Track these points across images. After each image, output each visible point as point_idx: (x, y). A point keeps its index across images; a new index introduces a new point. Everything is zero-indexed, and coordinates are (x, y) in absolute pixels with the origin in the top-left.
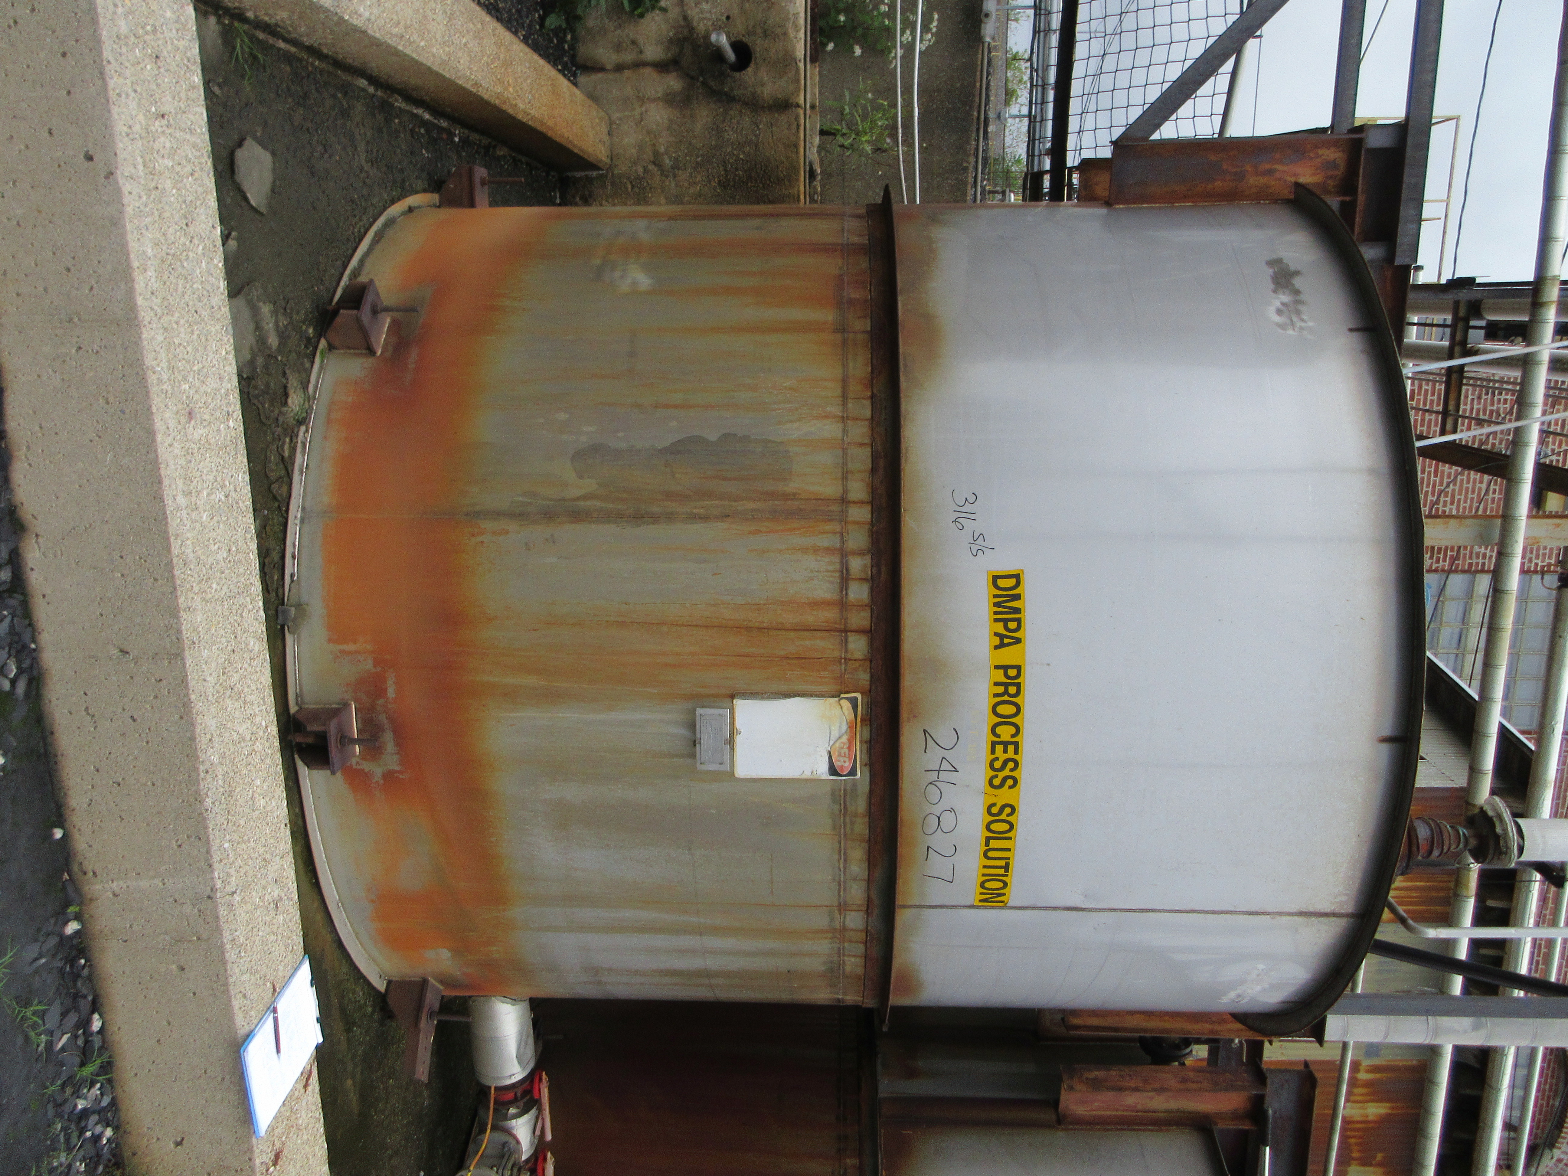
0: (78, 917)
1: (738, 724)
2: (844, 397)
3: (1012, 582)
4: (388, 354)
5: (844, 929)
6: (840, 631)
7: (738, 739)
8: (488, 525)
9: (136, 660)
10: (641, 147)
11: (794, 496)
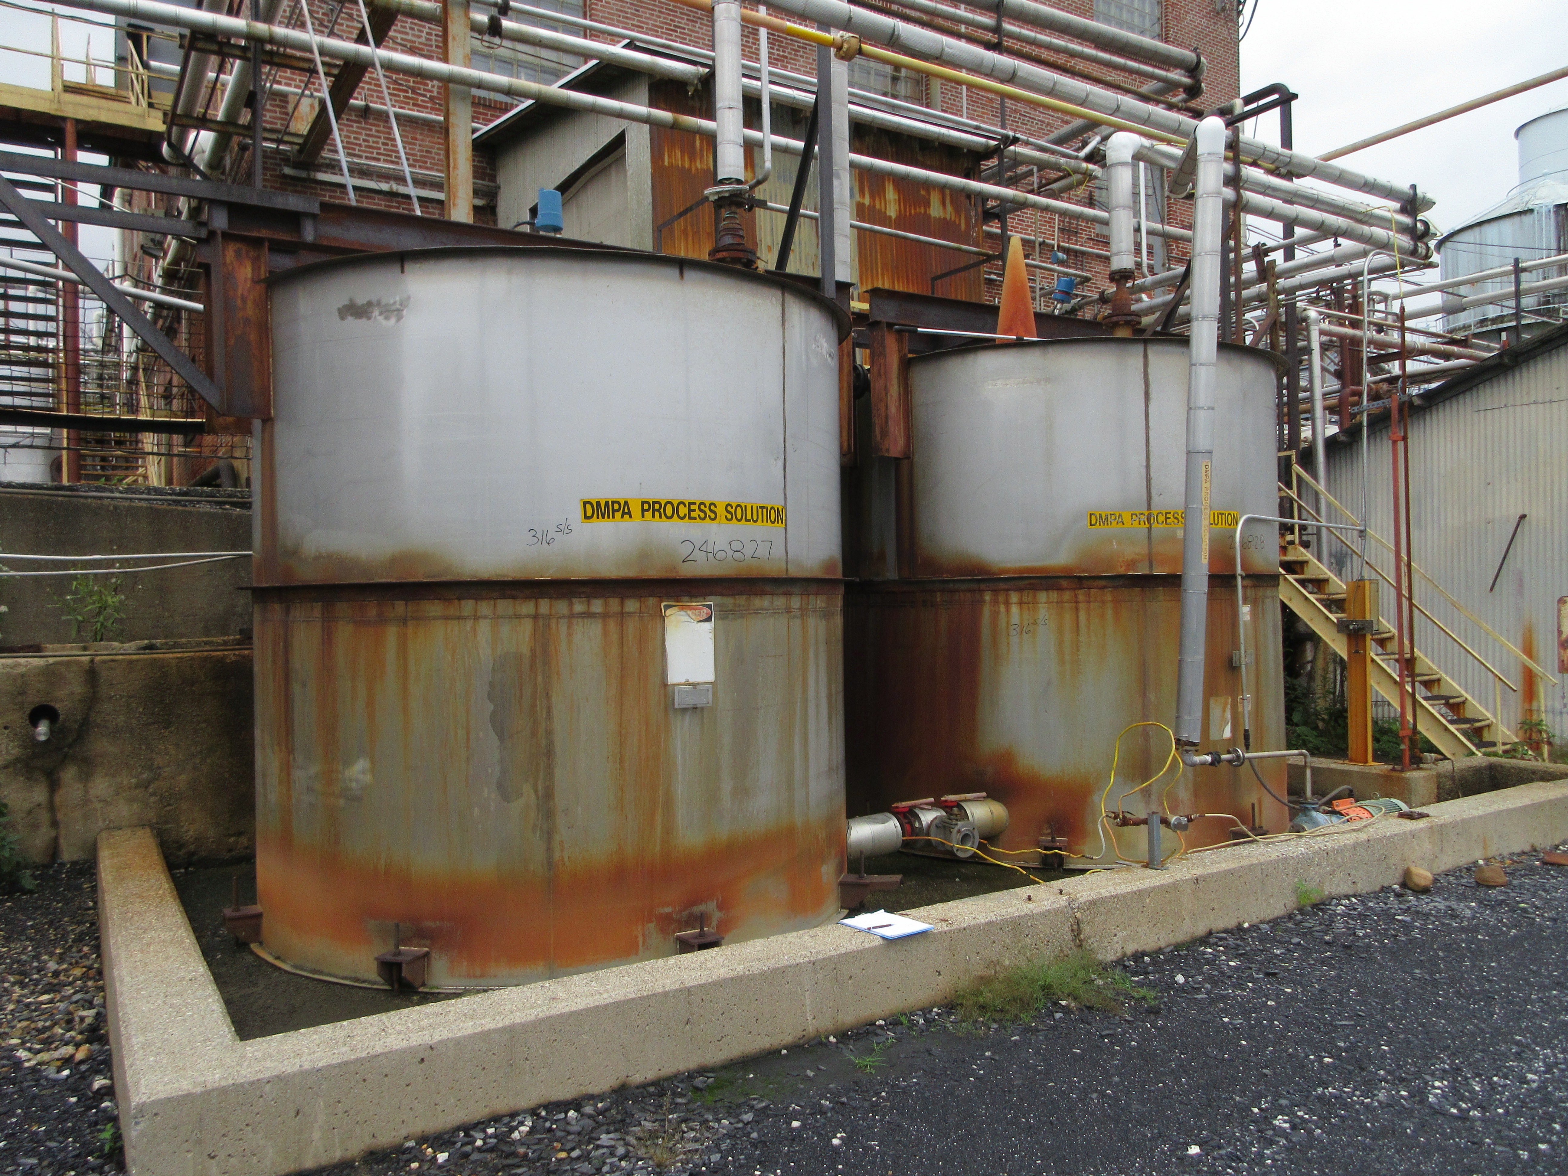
0: (827, 1038)
1: (683, 681)
2: (459, 618)
3: (588, 507)
4: (428, 942)
5: (800, 609)
6: (622, 616)
7: (691, 681)
8: (557, 855)
9: (692, 1014)
10: (131, 800)
11: (533, 650)
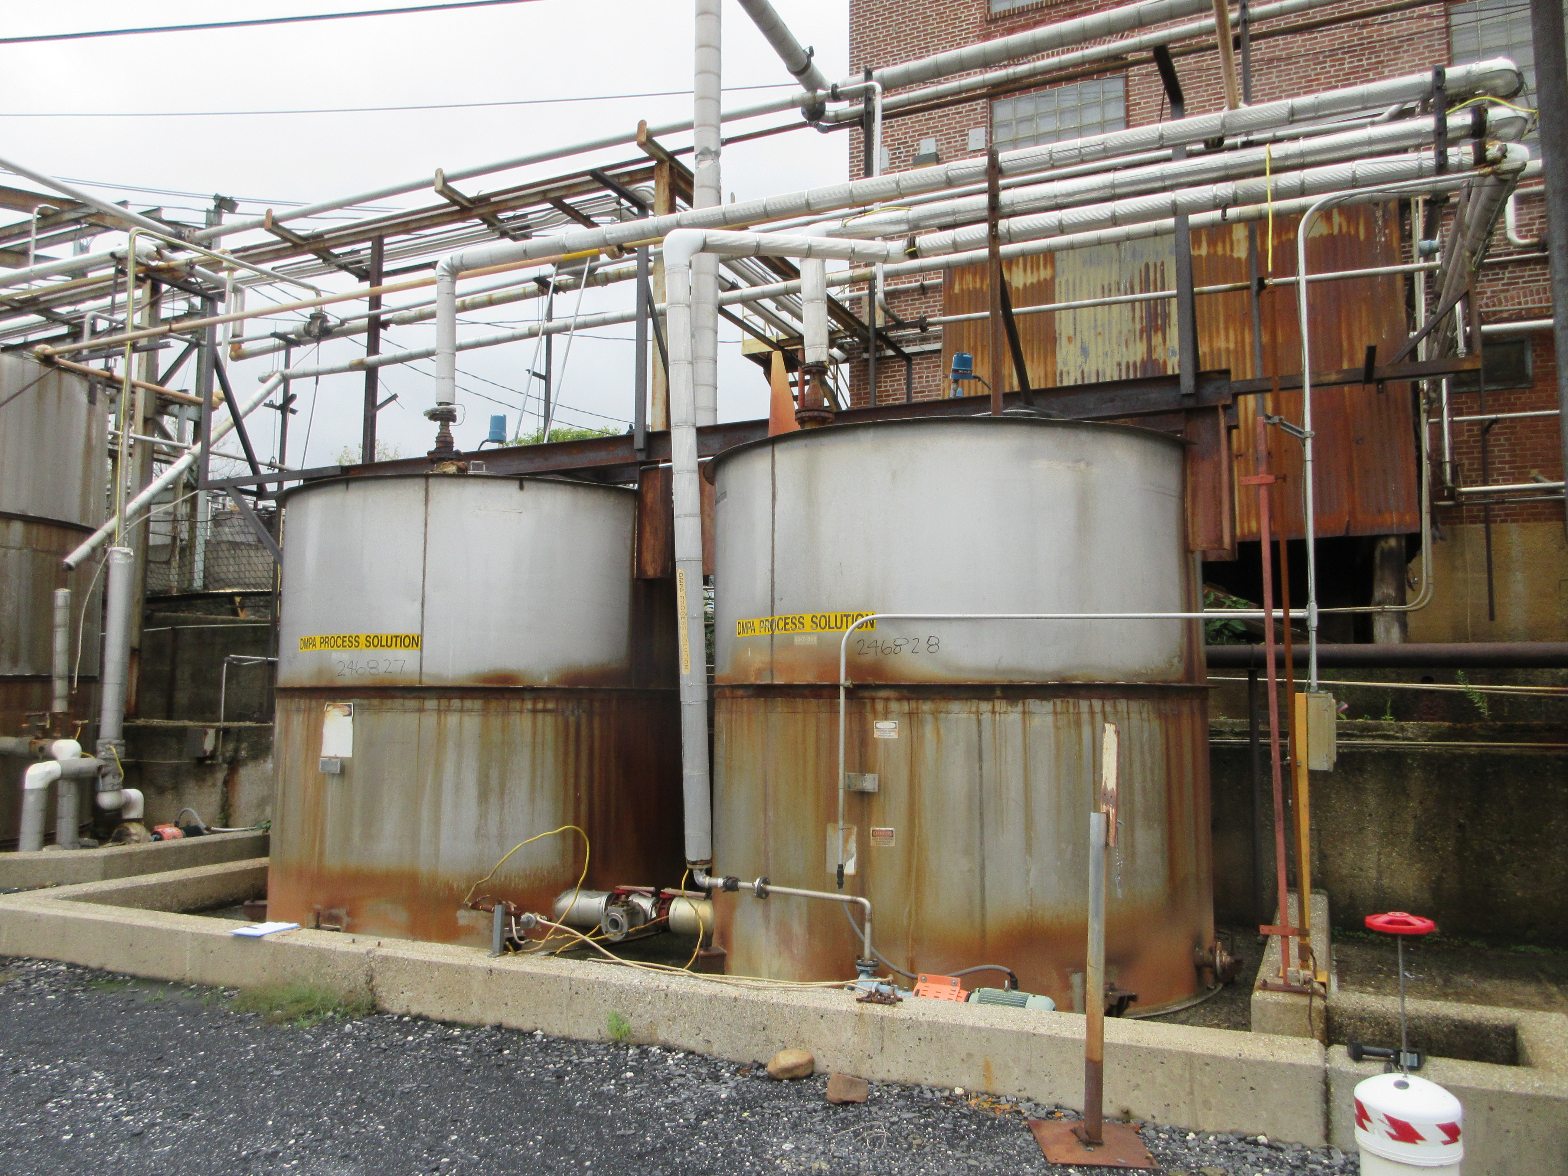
1: (329, 755)
7: (335, 756)
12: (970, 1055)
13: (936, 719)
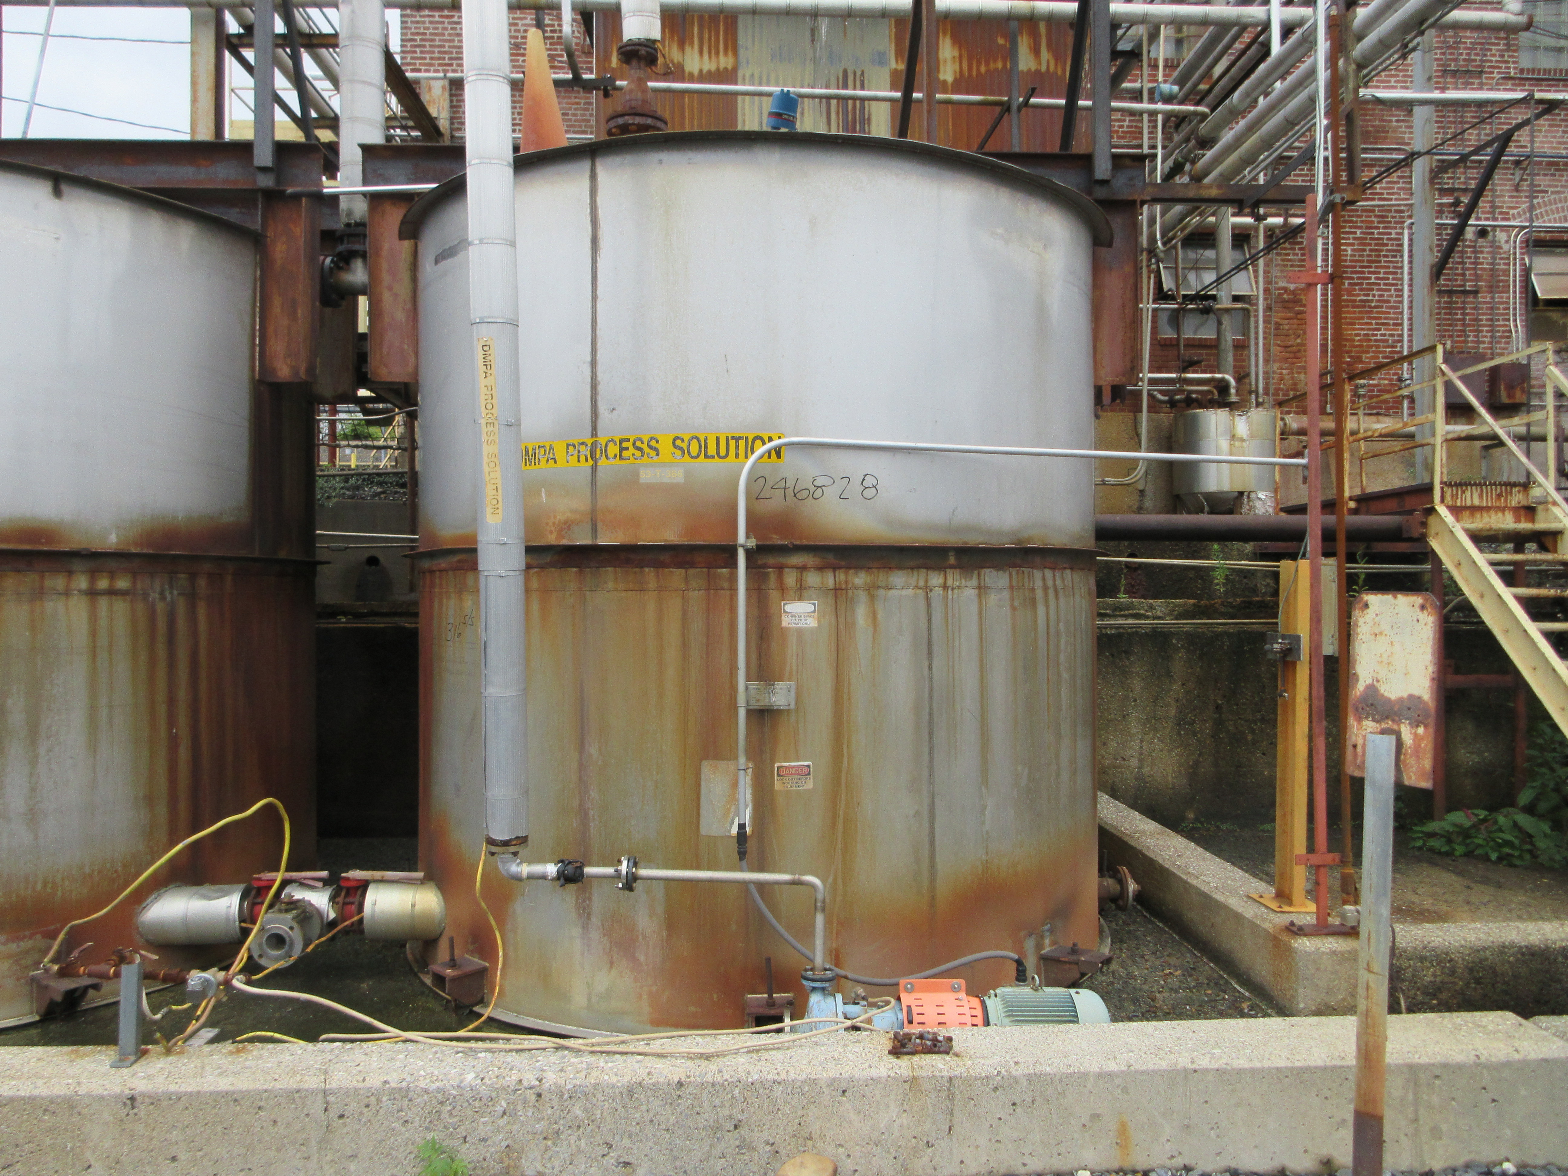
12: (1096, 1117)
13: (872, 598)
